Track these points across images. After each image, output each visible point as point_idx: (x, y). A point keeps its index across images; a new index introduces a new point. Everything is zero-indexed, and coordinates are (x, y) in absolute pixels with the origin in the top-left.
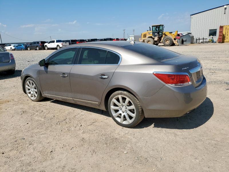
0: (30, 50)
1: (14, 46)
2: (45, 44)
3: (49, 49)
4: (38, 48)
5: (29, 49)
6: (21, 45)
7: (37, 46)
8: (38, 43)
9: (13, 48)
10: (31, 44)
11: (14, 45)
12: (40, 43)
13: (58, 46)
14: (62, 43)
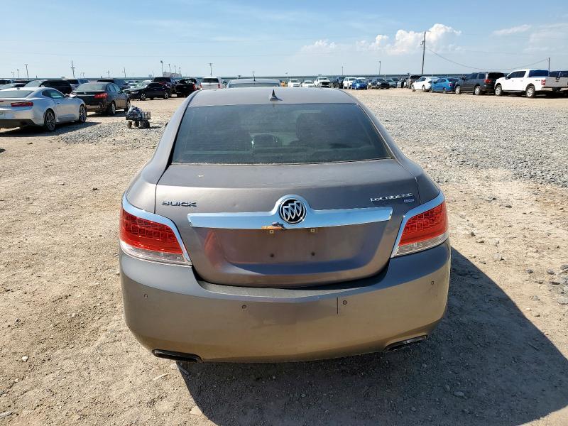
0: (460, 93)
1: (430, 82)
2: (498, 81)
3: (504, 94)
4: (477, 90)
5: (458, 90)
6: (445, 81)
7: (477, 85)
8: (482, 76)
9: (428, 86)
10: (465, 78)
11: (430, 80)
12: (487, 76)
13: (531, 86)
14: (544, 78)
